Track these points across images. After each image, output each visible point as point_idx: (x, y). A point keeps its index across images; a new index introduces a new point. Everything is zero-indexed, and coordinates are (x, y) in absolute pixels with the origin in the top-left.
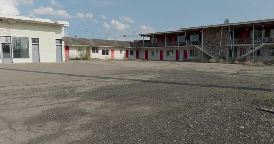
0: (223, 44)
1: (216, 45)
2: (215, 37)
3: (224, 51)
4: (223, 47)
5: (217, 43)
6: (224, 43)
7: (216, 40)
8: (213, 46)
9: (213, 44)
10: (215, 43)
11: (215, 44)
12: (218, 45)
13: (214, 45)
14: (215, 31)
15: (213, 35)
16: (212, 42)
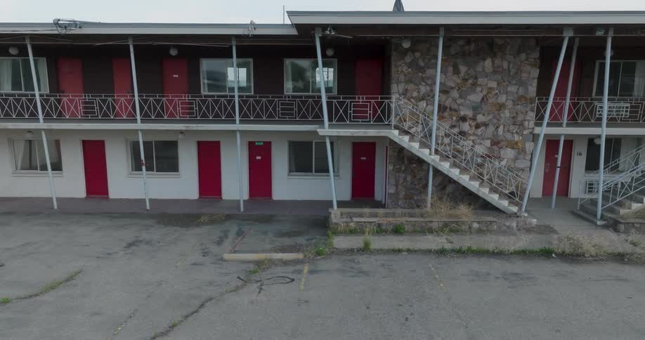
0: (514, 124)
1: (477, 127)
2: (474, 85)
3: (516, 159)
4: (517, 138)
5: (480, 118)
6: (520, 118)
7: (475, 98)
8: (462, 133)
9: (464, 119)
10: (470, 113)
11: (474, 119)
12: (486, 125)
13: (466, 127)
14: (473, 46)
15: (463, 69)
16: (456, 111)
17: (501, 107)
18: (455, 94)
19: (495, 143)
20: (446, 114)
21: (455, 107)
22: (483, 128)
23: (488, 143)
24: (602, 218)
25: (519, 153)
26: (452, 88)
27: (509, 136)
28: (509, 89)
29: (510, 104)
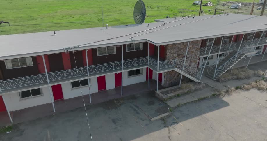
0: (195, 56)
6: (196, 54)
12: (189, 57)
17: (193, 52)
18: (182, 50)
19: (191, 62)
20: (180, 56)
21: (182, 54)
22: (188, 59)
23: (189, 62)
24: (215, 78)
25: (196, 63)
26: (182, 49)
27: (194, 59)
28: (195, 47)
29: (195, 51)
